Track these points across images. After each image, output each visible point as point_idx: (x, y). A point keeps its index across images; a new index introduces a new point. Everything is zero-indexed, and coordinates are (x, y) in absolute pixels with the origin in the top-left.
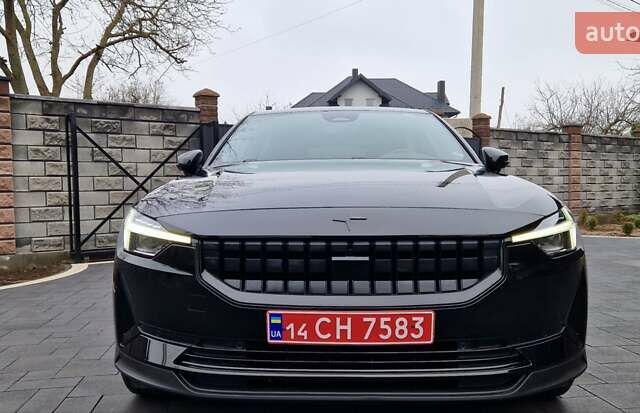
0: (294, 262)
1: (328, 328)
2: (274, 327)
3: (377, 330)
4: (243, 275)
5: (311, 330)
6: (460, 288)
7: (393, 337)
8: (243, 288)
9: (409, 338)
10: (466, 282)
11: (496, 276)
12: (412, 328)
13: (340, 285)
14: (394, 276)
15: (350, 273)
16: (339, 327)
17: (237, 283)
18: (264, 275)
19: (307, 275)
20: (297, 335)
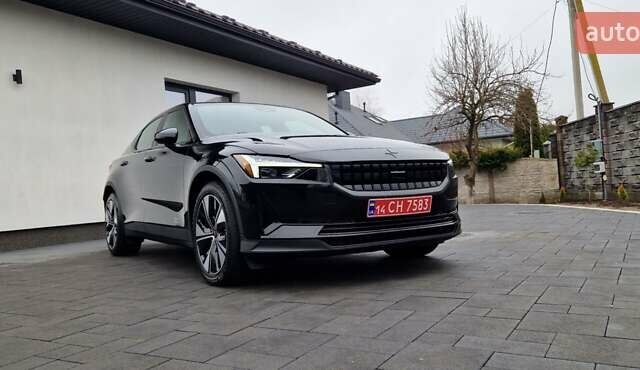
0: (376, 174)
1: (394, 207)
2: (372, 208)
3: (413, 207)
4: (353, 182)
5: (386, 208)
6: (437, 185)
7: (417, 210)
8: (354, 190)
9: (423, 210)
10: (439, 182)
11: (446, 180)
12: (424, 205)
13: (395, 185)
14: (415, 180)
15: (398, 179)
16: (398, 206)
17: (350, 187)
18: (363, 182)
19: (381, 181)
20: (381, 212)
